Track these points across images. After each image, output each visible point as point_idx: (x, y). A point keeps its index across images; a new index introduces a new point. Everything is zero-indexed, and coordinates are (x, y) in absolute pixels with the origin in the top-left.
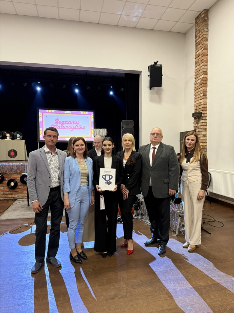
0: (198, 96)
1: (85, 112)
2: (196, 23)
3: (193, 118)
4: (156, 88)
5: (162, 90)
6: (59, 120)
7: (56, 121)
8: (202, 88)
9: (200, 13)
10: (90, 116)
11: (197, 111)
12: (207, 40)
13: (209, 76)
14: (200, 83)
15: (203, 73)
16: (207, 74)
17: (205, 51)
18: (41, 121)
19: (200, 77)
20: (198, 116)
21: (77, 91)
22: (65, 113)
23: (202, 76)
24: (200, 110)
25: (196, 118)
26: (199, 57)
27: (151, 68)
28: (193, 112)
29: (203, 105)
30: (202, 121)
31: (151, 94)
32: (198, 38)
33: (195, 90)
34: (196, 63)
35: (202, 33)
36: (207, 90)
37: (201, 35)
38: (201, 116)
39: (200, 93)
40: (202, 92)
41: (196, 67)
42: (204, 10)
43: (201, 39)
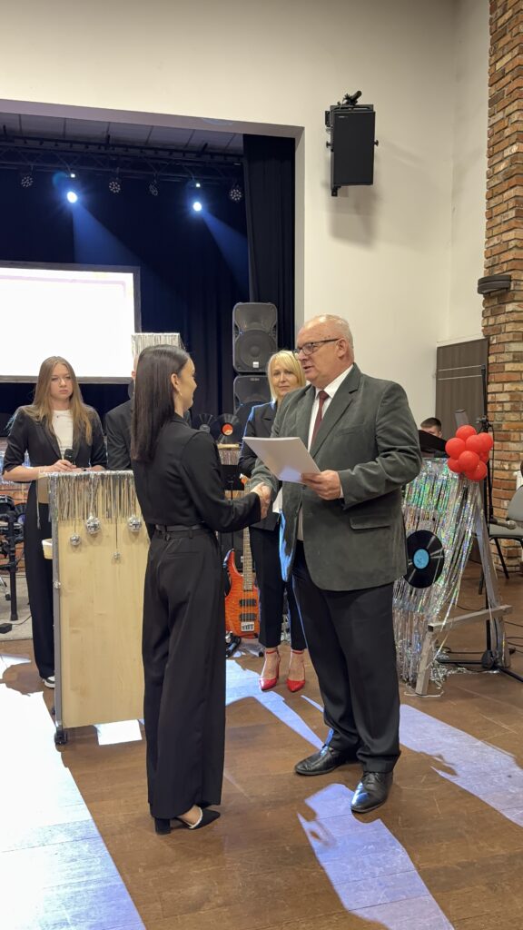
0: (498, 220)
1: (101, 275)
3: (481, 297)
4: (352, 189)
5: (373, 197)
8: (512, 190)
11: (497, 273)
14: (505, 173)
15: (515, 137)
19: (507, 153)
20: (498, 289)
21: (72, 197)
23: (514, 149)
24: (505, 267)
25: (493, 297)
26: (503, 82)
27: (336, 116)
28: (481, 273)
29: (515, 251)
30: (510, 307)
31: (336, 209)
32: (499, 11)
34: (492, 102)
38: (508, 289)
39: (505, 206)
40: (511, 206)
41: (491, 115)
43: (512, 17)
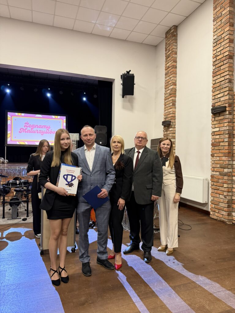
0: (167, 106)
1: (56, 117)
2: (166, 37)
3: (163, 126)
4: (128, 96)
5: (134, 98)
6: (28, 124)
7: (26, 124)
8: (171, 98)
9: (170, 28)
10: (62, 120)
11: (167, 120)
12: (176, 54)
13: (178, 87)
14: (169, 93)
15: (172, 84)
16: (176, 85)
17: (174, 64)
18: (9, 124)
19: (170, 88)
20: (167, 124)
21: (49, 95)
22: (36, 116)
23: (172, 87)
24: (169, 118)
25: (166, 127)
26: (169, 69)
27: (124, 76)
28: (163, 120)
29: (172, 114)
30: (171, 129)
31: (124, 101)
32: (168, 51)
33: (165, 100)
34: (166, 74)
35: (172, 47)
36: (175, 100)
37: (171, 49)
38: (170, 124)
39: (169, 102)
40: (171, 102)
41: (166, 78)
42: (174, 26)
43: (171, 53)
